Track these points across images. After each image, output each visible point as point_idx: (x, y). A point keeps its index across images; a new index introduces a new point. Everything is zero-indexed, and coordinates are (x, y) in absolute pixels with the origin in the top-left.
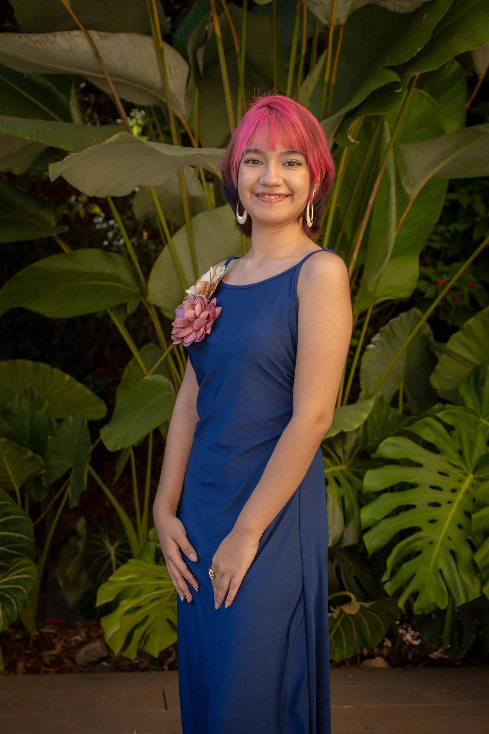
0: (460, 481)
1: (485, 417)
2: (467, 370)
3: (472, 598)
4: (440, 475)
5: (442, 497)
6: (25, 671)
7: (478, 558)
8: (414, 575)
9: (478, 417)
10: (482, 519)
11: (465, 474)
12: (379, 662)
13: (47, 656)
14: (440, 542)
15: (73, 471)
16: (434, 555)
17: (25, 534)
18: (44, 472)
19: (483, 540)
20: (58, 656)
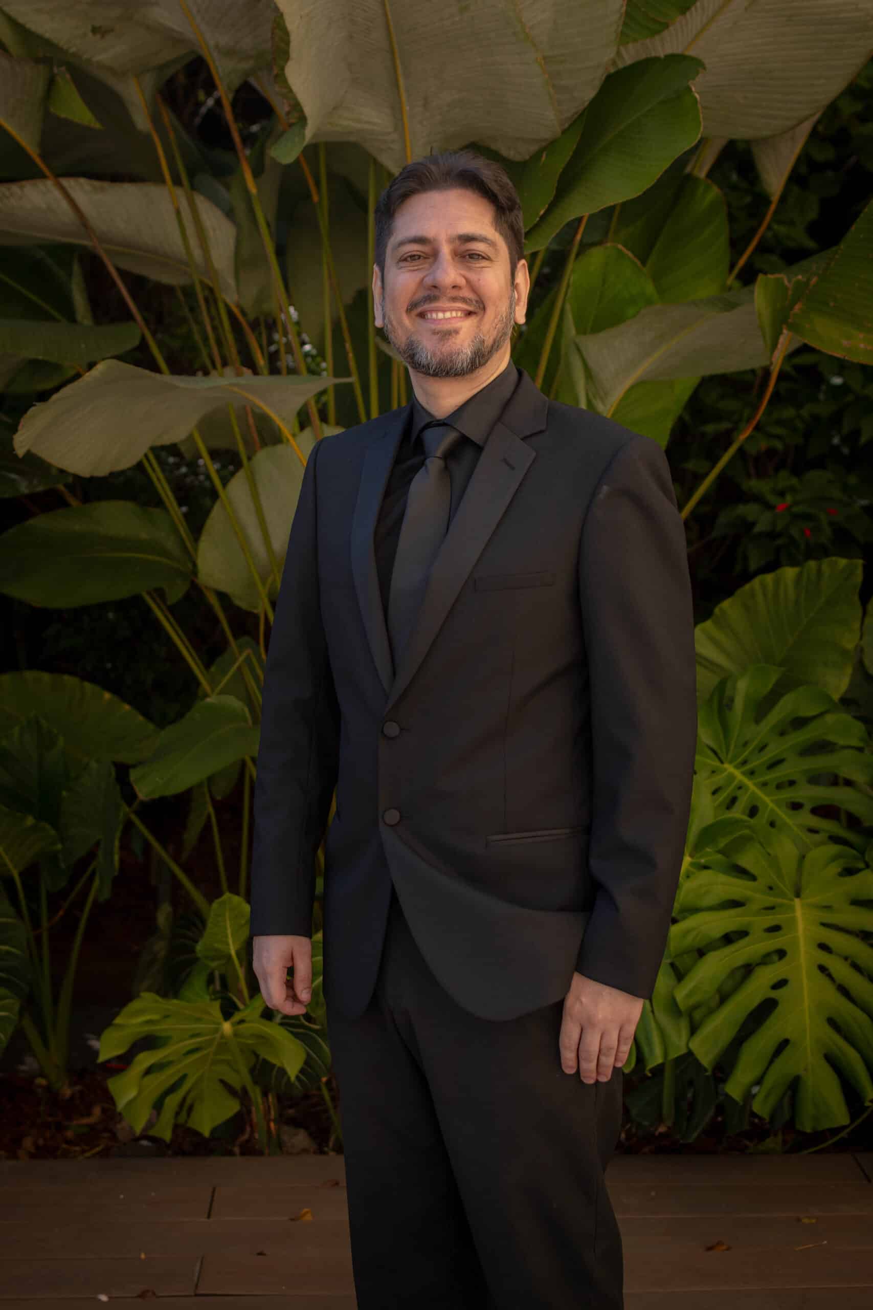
1: (731, 762)
2: (713, 681)
3: (673, 1055)
6: (33, 1150)
9: (722, 762)
10: (687, 932)
13: (77, 1126)
15: (101, 846)
17: (13, 947)
18: (59, 847)
19: (695, 963)
20: (92, 1127)
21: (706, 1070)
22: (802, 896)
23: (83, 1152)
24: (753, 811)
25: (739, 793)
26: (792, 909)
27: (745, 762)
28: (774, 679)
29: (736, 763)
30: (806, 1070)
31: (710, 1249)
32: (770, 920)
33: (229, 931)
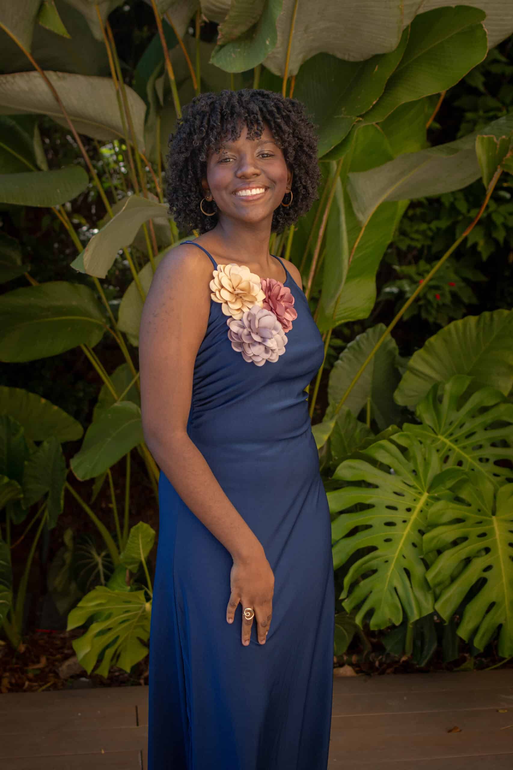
0: (415, 500)
1: (442, 434)
2: (428, 386)
3: (425, 614)
4: (395, 496)
5: (397, 516)
6: (9, 686)
7: (430, 576)
8: (371, 592)
9: (437, 435)
10: (433, 538)
11: (420, 493)
12: (347, 671)
13: (32, 670)
14: (394, 560)
15: (50, 494)
16: (389, 574)
17: (2, 560)
18: (22, 496)
19: (436, 558)
20: (42, 670)
21: (445, 622)
22: (498, 513)
23: (41, 686)
24: (460, 464)
26: (491, 523)
27: (451, 435)
28: (467, 383)
29: (446, 435)
30: (506, 620)
31: (450, 731)
32: (480, 530)
33: (141, 546)
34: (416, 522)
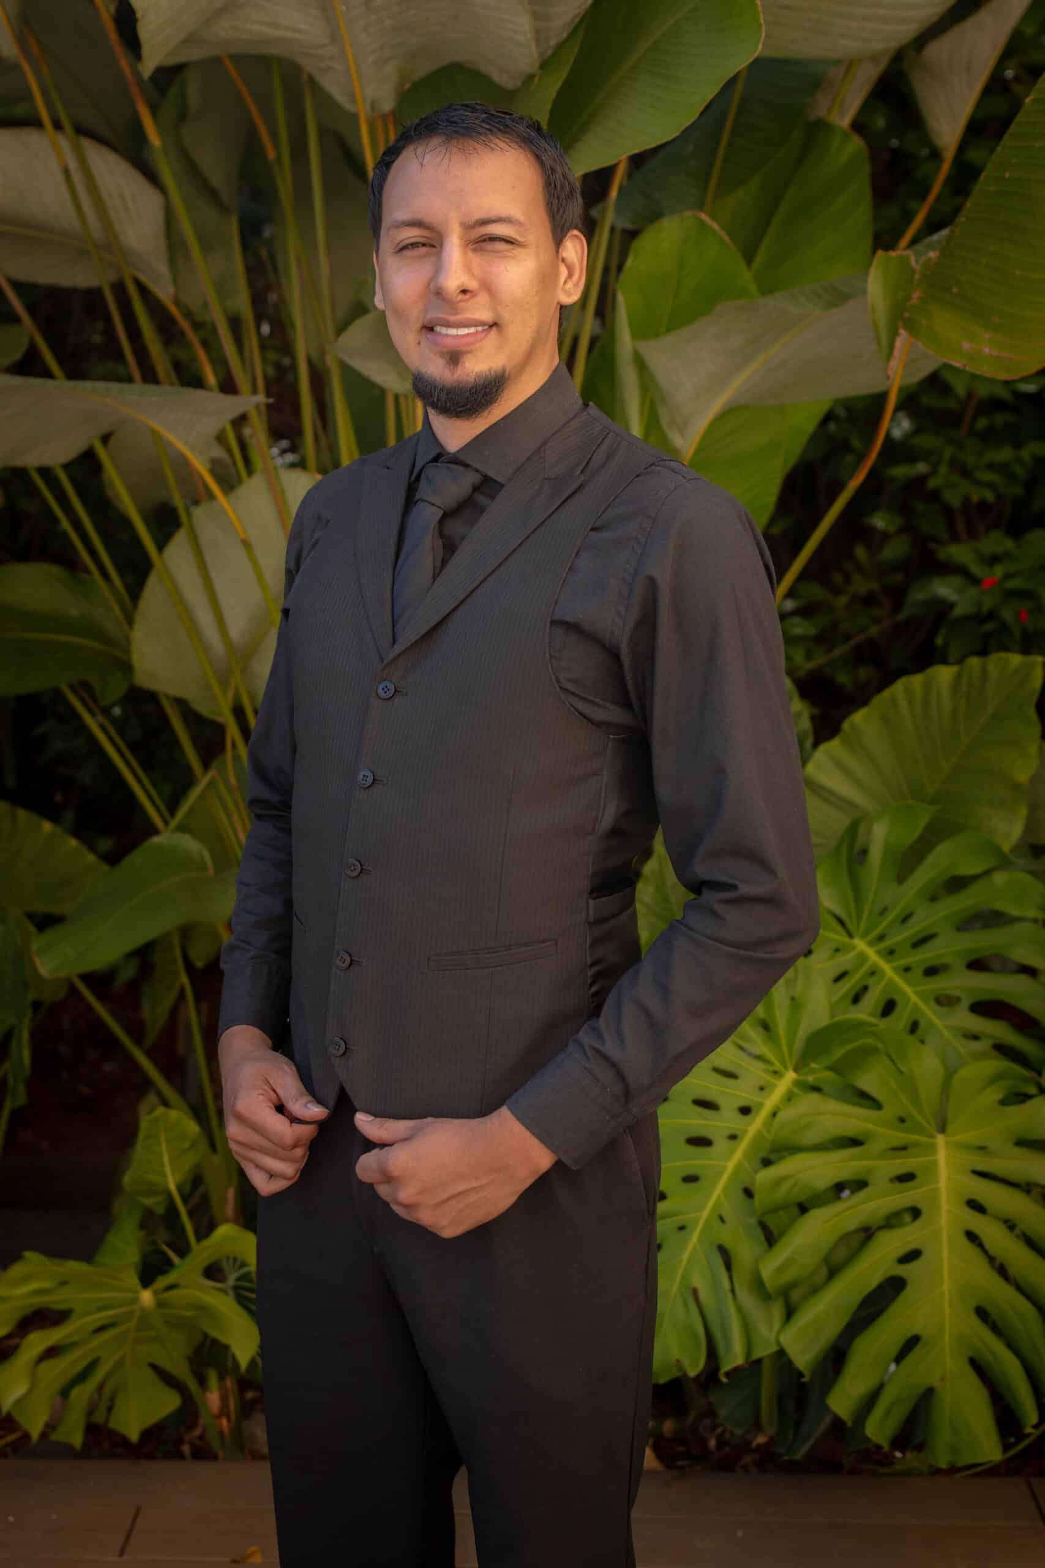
0: (762, 1089)
1: (863, 936)
2: (842, 823)
3: (759, 1353)
4: (717, 1076)
5: (716, 1125)
7: (770, 1266)
9: (851, 936)
10: (778, 1182)
11: (777, 1073)
14: (700, 1226)
16: (686, 1256)
19: (793, 1221)
21: (801, 1375)
22: (950, 1128)
24: (889, 1008)
25: (871, 981)
26: (932, 1149)
27: (881, 938)
29: (870, 937)
32: (901, 1165)
33: (166, 1159)
34: (759, 1138)
